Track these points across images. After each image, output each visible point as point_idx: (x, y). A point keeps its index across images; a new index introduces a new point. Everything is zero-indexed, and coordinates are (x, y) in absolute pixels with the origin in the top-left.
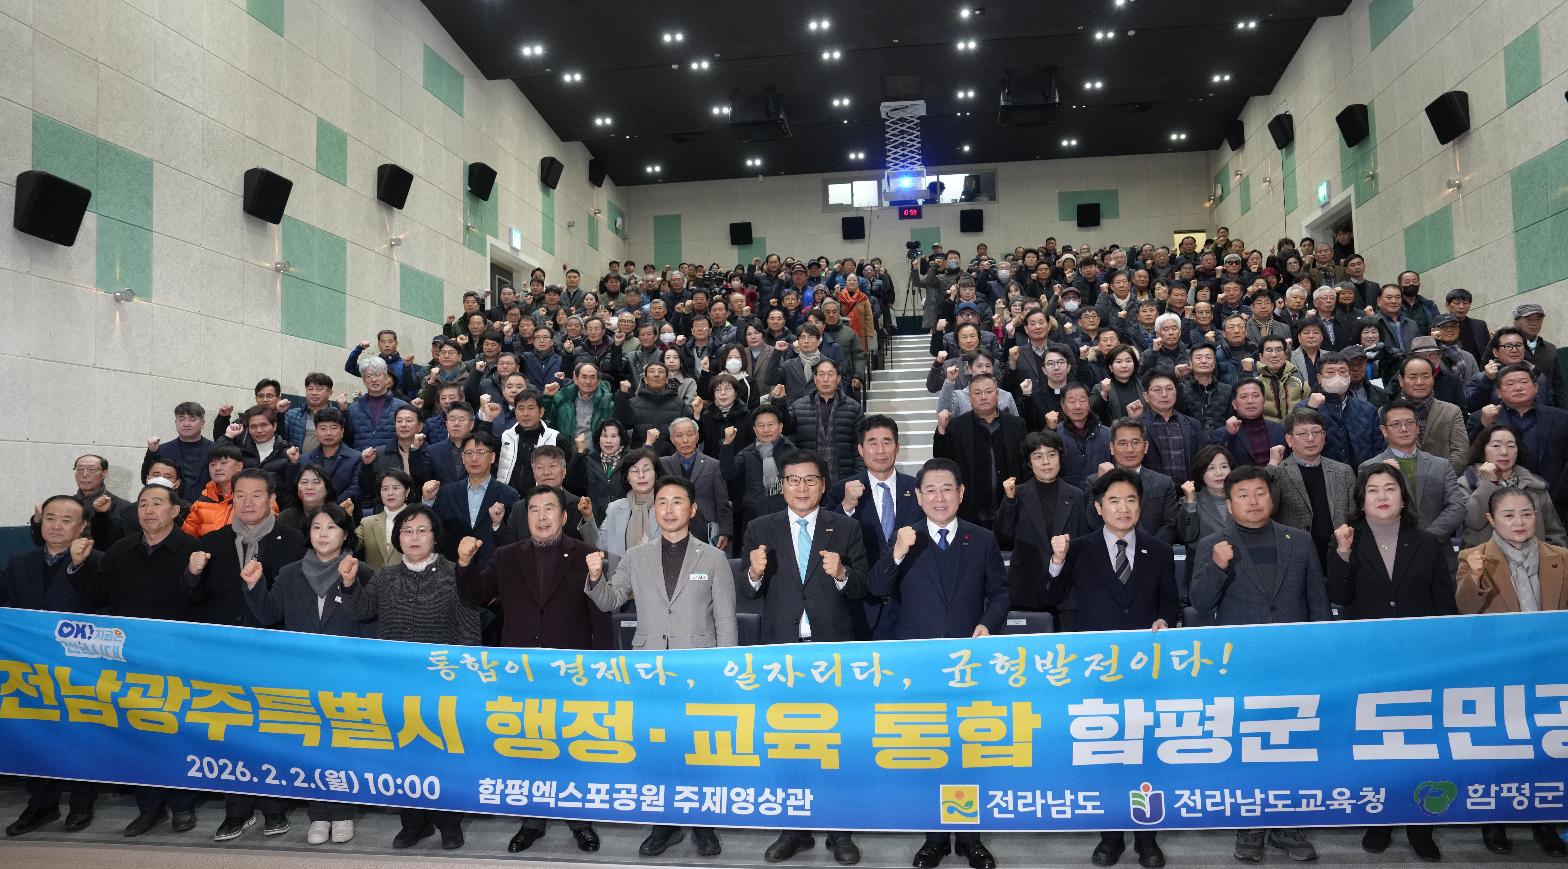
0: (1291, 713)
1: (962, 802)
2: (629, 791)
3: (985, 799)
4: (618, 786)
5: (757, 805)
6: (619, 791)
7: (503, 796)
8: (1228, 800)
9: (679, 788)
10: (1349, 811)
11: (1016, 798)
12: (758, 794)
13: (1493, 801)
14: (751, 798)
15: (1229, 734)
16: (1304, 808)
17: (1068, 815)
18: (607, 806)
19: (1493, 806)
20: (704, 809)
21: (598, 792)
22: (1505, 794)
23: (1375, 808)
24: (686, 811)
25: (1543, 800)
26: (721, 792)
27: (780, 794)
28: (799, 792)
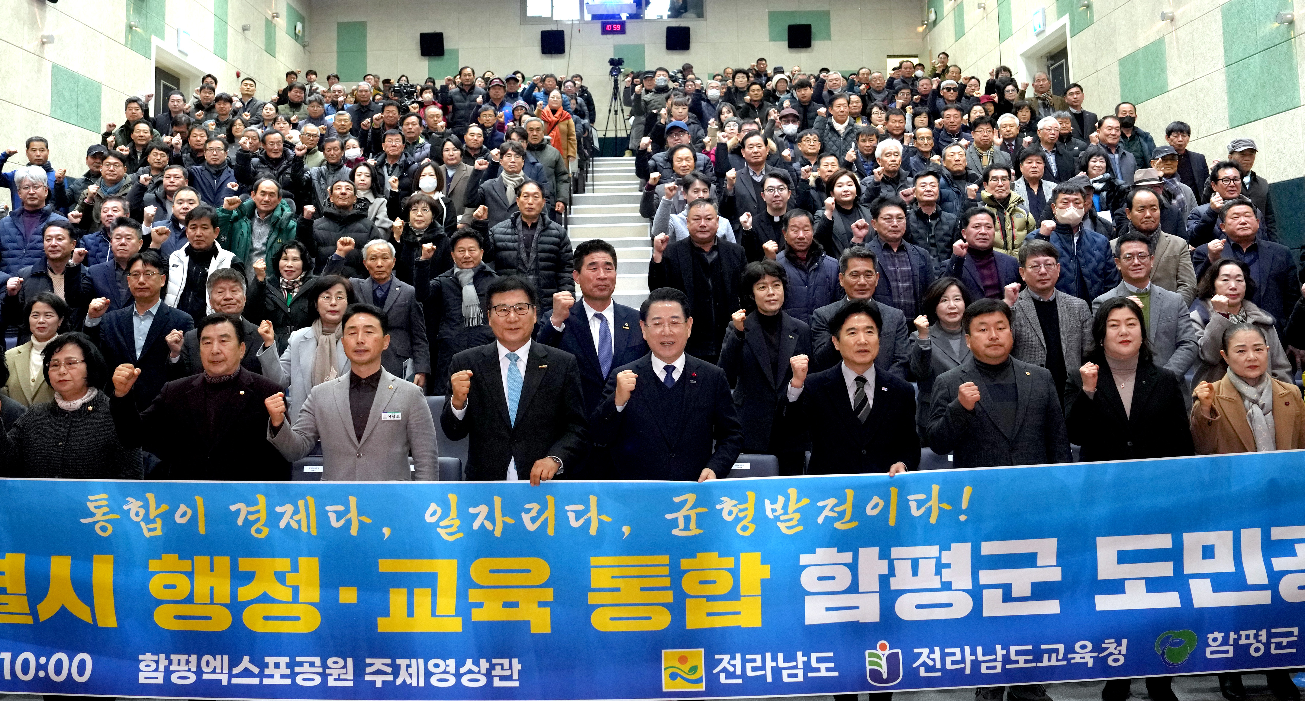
0: (1029, 560)
1: (686, 667)
2: (312, 664)
3: (711, 663)
4: (298, 659)
5: (458, 676)
6: (301, 664)
7: (168, 673)
8: (969, 658)
9: (368, 661)
10: (1090, 664)
11: (744, 662)
12: (459, 665)
13: (1231, 649)
14: (452, 669)
15: (969, 586)
16: (1045, 663)
17: (801, 679)
18: (288, 681)
19: (1231, 654)
20: (399, 681)
21: (277, 665)
22: (1243, 641)
23: (1116, 660)
24: (379, 685)
25: (1279, 646)
26: (417, 665)
27: (484, 664)
28: (506, 662)
